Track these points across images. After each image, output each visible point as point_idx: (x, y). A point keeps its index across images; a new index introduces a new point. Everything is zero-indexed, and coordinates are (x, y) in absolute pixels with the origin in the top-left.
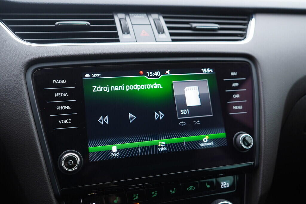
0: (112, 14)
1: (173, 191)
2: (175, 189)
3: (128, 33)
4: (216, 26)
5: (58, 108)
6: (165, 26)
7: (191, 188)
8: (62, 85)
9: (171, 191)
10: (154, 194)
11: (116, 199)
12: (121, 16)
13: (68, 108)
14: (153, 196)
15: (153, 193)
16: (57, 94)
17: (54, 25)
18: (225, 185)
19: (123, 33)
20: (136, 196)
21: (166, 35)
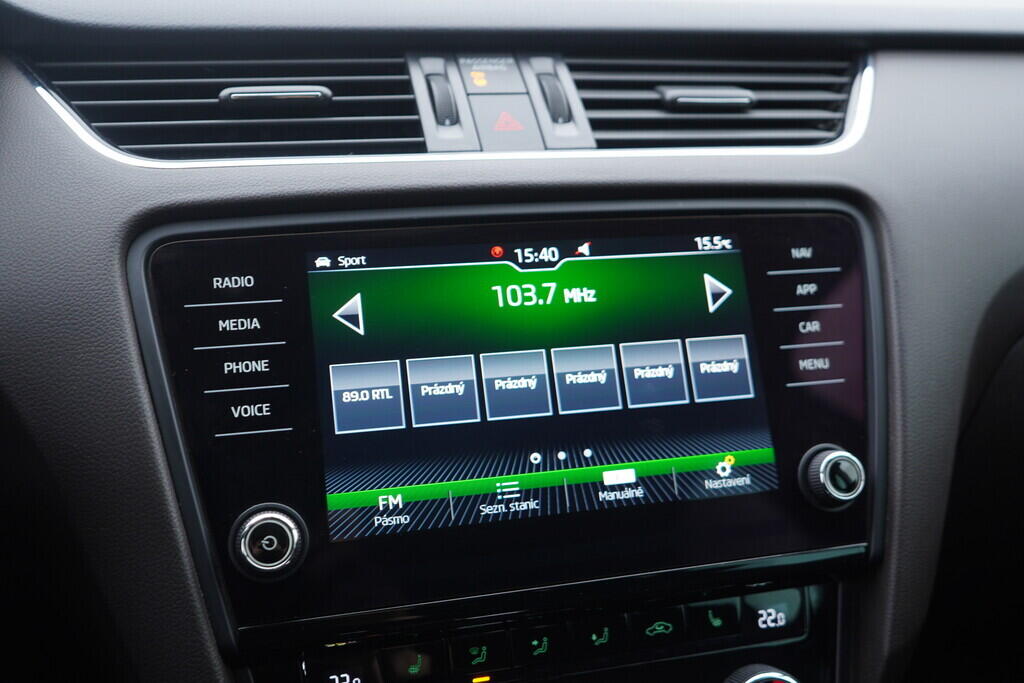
0: (401, 60)
1: (600, 636)
2: (606, 630)
3: (455, 120)
4: (744, 96)
5: (230, 367)
6: (574, 98)
7: (659, 628)
8: (243, 293)
9: (594, 637)
10: (539, 646)
11: (415, 663)
12: (433, 64)
13: (261, 366)
14: (535, 654)
15: (535, 643)
16: (227, 322)
17: (217, 98)
18: (772, 617)
19: (440, 121)
20: (481, 651)
21: (580, 127)
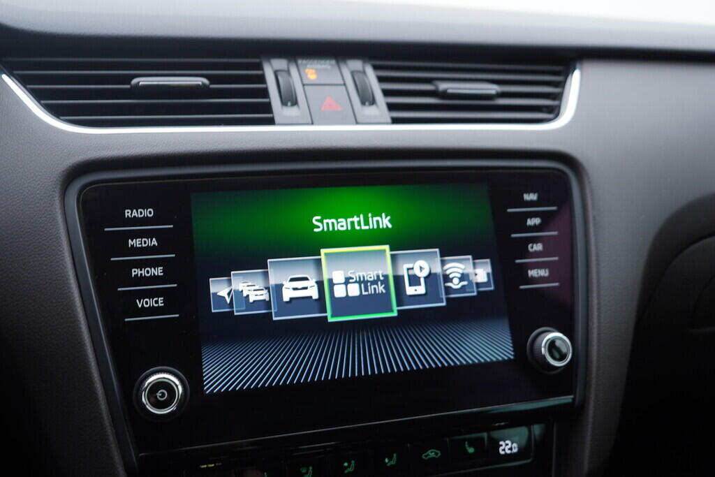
0: (258, 60)
1: (390, 460)
2: (395, 455)
3: (295, 103)
4: (493, 89)
5: (136, 272)
6: (377, 88)
7: (431, 454)
8: (145, 221)
9: (387, 460)
10: (349, 466)
12: (280, 64)
13: (158, 271)
14: (346, 472)
15: (346, 464)
16: (134, 240)
17: (129, 83)
18: (509, 447)
19: (284, 103)
20: (308, 470)
21: (380, 108)
